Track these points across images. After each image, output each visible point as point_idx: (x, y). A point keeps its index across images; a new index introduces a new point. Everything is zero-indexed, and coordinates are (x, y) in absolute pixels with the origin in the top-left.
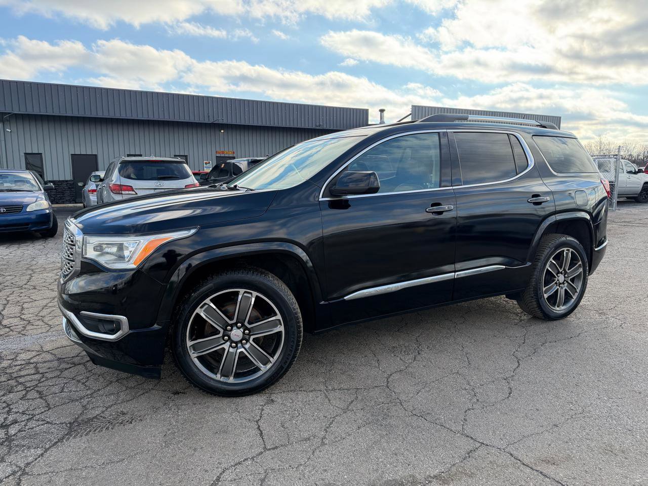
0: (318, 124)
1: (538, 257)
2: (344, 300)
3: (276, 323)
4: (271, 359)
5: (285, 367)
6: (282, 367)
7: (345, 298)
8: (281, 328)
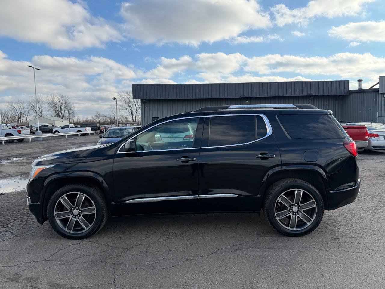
0: (309, 93)
1: (271, 192)
2: (125, 203)
3: (93, 209)
4: (90, 225)
5: (95, 229)
6: (93, 230)
7: (126, 202)
8: (95, 212)
